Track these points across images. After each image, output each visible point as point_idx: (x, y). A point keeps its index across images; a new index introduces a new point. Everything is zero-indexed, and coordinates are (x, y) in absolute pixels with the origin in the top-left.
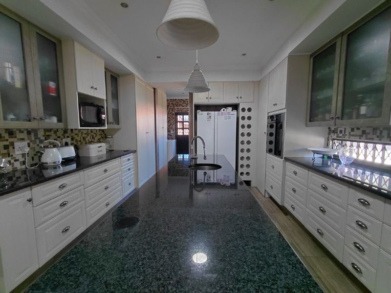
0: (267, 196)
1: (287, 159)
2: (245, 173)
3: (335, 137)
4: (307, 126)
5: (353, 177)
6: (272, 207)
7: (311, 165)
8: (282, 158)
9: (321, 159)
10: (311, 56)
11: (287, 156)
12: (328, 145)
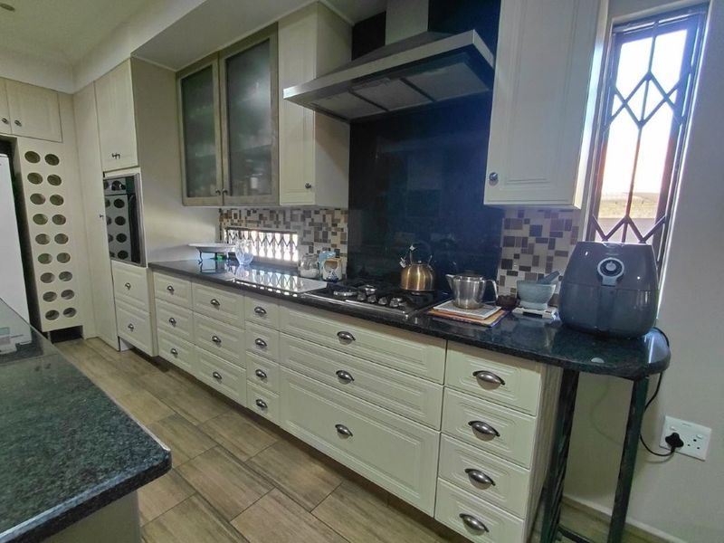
0: (124, 347)
1: (153, 267)
2: (61, 312)
3: (229, 224)
4: (184, 204)
5: (255, 281)
6: (135, 367)
7: (198, 272)
8: (143, 266)
9: (214, 262)
10: (178, 75)
11: (154, 261)
12: (221, 237)
